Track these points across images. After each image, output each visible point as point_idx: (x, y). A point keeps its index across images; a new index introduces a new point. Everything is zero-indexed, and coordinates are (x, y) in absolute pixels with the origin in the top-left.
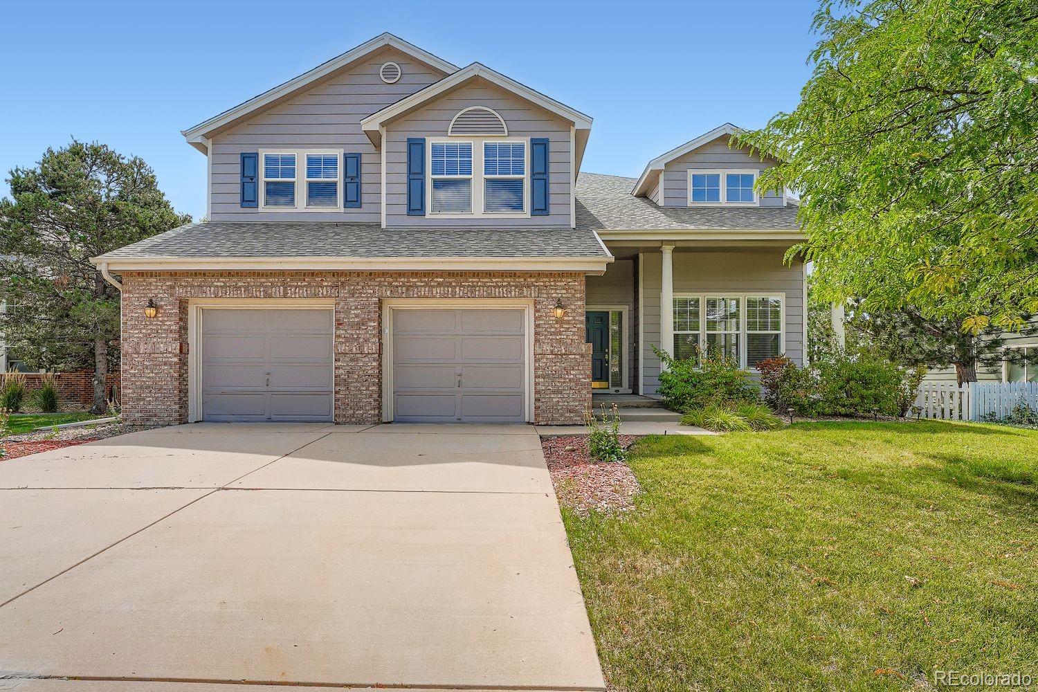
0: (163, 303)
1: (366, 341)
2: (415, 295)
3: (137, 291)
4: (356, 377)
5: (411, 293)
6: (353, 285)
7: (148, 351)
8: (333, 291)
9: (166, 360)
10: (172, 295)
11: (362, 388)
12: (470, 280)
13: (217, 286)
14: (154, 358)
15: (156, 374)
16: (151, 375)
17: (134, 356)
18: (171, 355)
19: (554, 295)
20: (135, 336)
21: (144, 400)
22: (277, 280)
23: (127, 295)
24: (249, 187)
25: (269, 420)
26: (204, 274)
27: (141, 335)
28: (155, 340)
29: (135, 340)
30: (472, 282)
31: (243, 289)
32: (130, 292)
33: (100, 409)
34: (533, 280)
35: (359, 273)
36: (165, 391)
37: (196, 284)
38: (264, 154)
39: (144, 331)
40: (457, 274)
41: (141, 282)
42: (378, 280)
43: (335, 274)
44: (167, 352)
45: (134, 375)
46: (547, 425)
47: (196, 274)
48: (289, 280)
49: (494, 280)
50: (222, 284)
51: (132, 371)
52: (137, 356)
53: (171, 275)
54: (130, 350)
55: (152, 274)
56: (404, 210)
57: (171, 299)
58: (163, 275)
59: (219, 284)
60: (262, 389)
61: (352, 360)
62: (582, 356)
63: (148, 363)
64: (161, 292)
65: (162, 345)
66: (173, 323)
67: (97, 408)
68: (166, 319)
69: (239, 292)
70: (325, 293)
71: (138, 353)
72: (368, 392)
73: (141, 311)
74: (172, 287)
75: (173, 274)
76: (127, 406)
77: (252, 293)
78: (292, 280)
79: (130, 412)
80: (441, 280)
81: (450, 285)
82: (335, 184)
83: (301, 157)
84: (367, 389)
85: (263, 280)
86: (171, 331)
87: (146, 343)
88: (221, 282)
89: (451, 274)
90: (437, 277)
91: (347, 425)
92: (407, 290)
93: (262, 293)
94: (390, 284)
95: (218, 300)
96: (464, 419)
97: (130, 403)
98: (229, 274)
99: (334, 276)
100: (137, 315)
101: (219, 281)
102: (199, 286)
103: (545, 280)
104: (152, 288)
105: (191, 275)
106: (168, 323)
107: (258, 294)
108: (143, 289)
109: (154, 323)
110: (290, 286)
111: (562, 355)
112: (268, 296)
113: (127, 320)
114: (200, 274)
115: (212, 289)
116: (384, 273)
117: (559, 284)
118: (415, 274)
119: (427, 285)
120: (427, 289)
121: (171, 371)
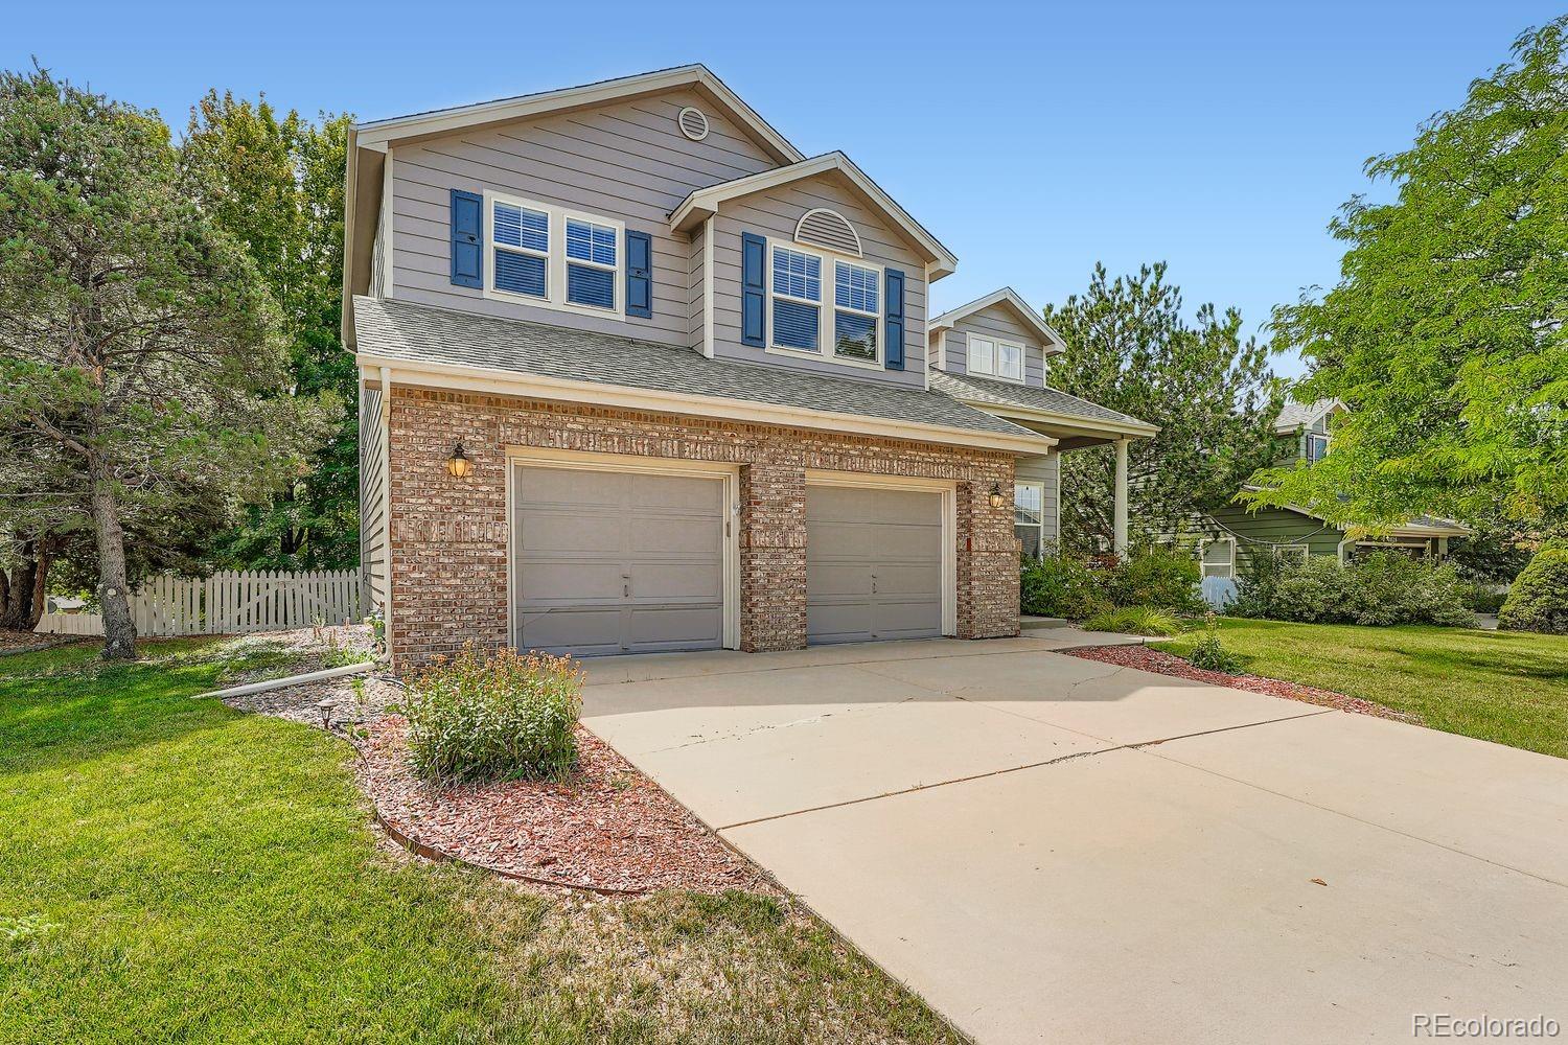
0: (475, 452)
1: (791, 529)
2: (850, 468)
3: (423, 426)
4: (778, 581)
5: (845, 464)
6: (773, 447)
7: (446, 538)
8: (748, 453)
9: (483, 553)
10: (491, 439)
11: (786, 598)
12: (908, 452)
13: (571, 430)
14: (458, 549)
15: (462, 579)
16: (453, 582)
17: (418, 545)
18: (490, 546)
19: (988, 479)
20: (420, 509)
21: (439, 626)
22: (667, 428)
23: (403, 432)
24: (467, 251)
25: (626, 651)
26: (549, 406)
27: (432, 509)
28: (460, 518)
29: (420, 516)
30: (910, 455)
31: (616, 439)
32: (407, 426)
33: (128, 648)
34: (969, 458)
35: (781, 430)
36: (482, 611)
37: (535, 423)
38: (493, 200)
39: (438, 501)
40: (894, 443)
41: (431, 409)
42: (804, 442)
43: (751, 427)
44: (484, 539)
45: (420, 583)
46: (982, 638)
47: (534, 405)
48: (685, 430)
49: (932, 455)
50: (581, 427)
51: (416, 575)
52: (424, 546)
53: (489, 402)
54: (412, 536)
55: (452, 396)
56: (737, 335)
57: (489, 446)
58: (475, 402)
59: (575, 426)
60: (616, 602)
61: (773, 557)
62: (1012, 553)
63: (446, 561)
64: (471, 431)
65: (474, 528)
66: (493, 489)
67: (122, 644)
68: (480, 480)
69: (609, 443)
70: (737, 456)
71: (426, 541)
72: (794, 603)
73: (432, 464)
74: (491, 425)
75: (493, 401)
76: (406, 640)
77: (631, 447)
78: (690, 432)
79: (412, 650)
80: (877, 449)
81: (886, 458)
82: (611, 274)
83: (559, 220)
84: (793, 599)
85: (647, 427)
86: (490, 504)
87: (442, 524)
88: (578, 423)
89: (888, 442)
90: (872, 445)
91: (768, 653)
92: (840, 460)
93: (646, 448)
94: (819, 449)
95: (573, 455)
96: (880, 635)
97: (411, 634)
98: (593, 411)
99: (748, 430)
100: (423, 470)
101: (575, 422)
102: (542, 427)
103: (980, 459)
104: (454, 422)
105: (527, 406)
106: (484, 488)
107: (640, 448)
108: (435, 424)
109: (458, 487)
110: (687, 440)
111: (995, 552)
112: (655, 453)
113: (403, 478)
114: (542, 406)
115: (565, 435)
116: (813, 433)
117: (992, 465)
118: (849, 438)
119: (861, 455)
120: (862, 460)
121: (493, 574)
